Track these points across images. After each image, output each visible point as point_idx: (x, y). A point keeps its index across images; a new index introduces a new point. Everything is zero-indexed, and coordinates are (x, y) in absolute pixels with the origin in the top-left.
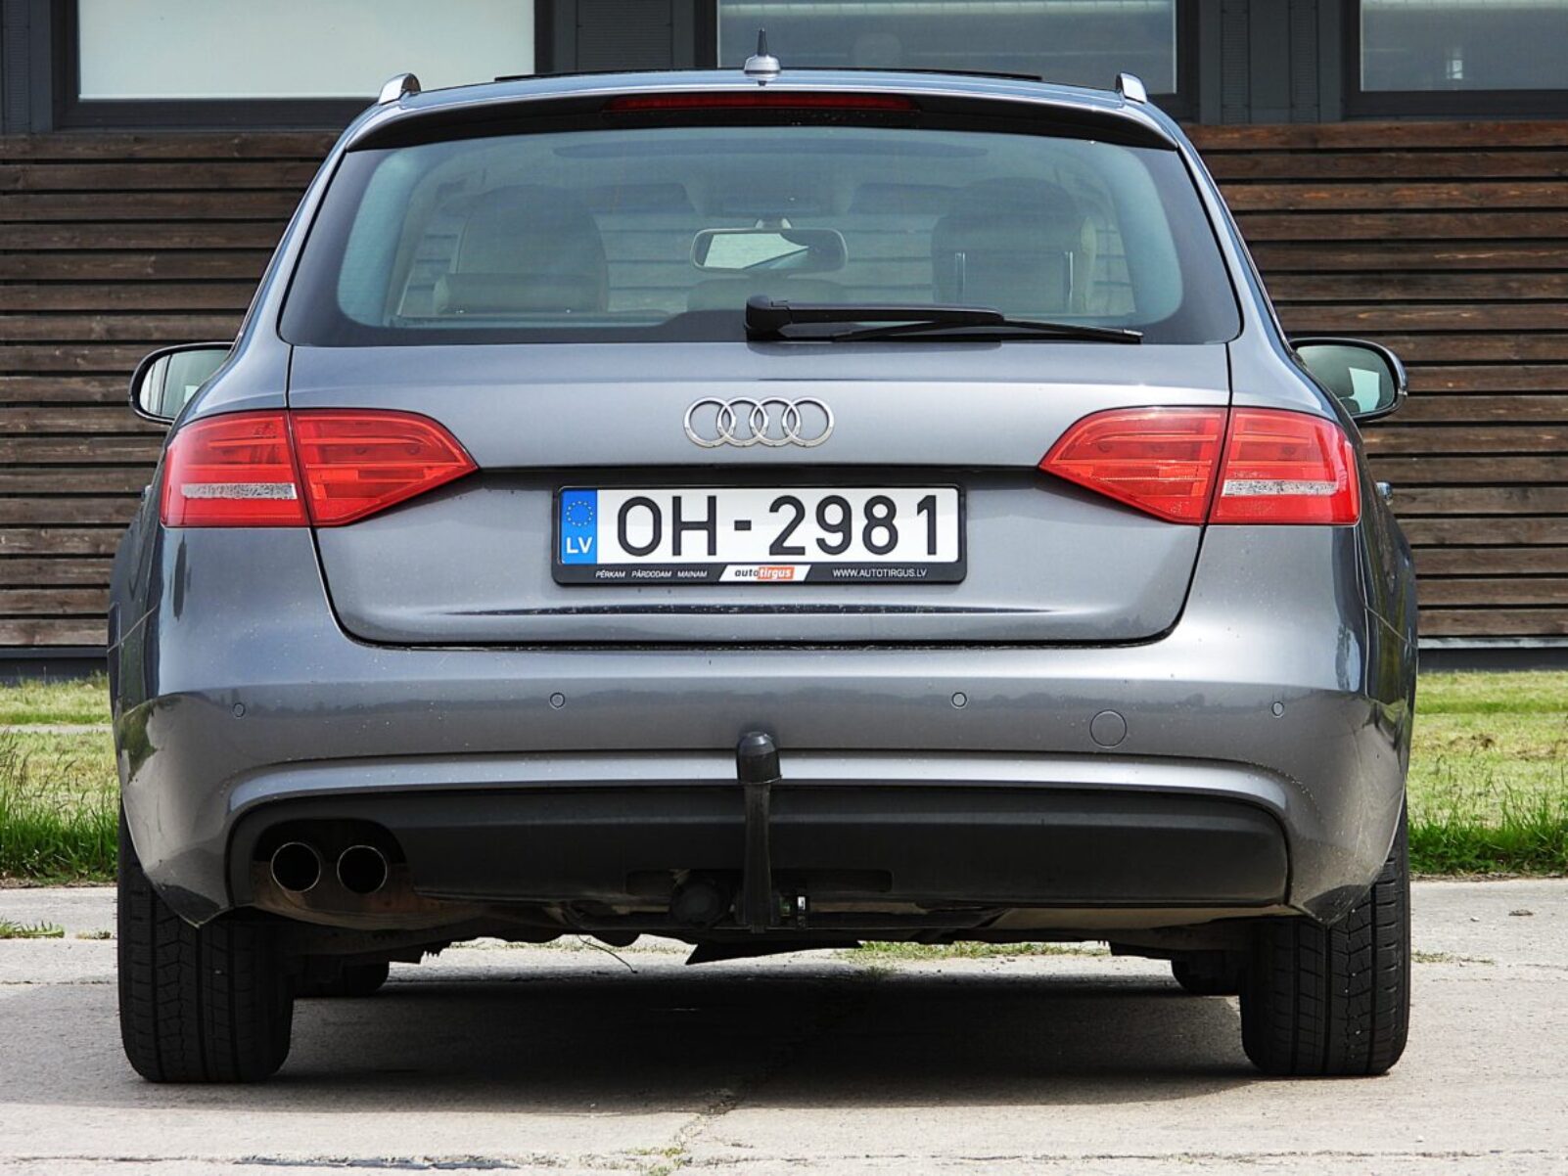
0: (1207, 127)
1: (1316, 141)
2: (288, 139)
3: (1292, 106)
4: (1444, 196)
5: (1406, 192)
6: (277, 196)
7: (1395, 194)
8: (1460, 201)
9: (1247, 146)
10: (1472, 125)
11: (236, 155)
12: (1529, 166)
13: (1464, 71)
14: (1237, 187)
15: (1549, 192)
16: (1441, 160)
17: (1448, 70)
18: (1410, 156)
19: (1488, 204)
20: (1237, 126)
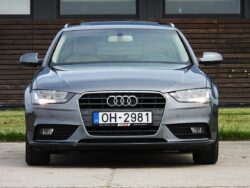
13: (181, 11)
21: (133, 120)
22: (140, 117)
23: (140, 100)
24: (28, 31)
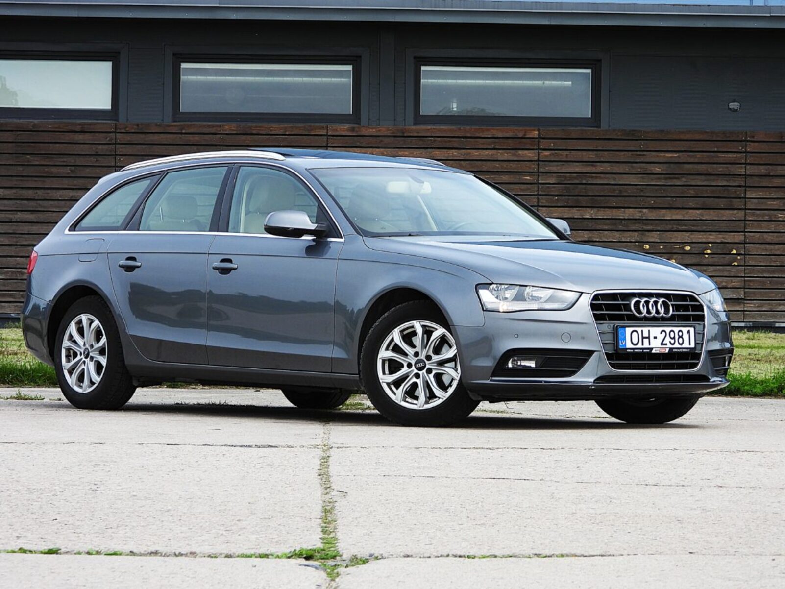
0: (363, 126)
1: (403, 133)
3: (395, 120)
4: (451, 154)
5: (437, 153)
6: (14, 144)
7: (433, 153)
8: (457, 156)
9: (378, 134)
10: (462, 128)
12: (482, 144)
13: (457, 108)
14: (374, 149)
15: (490, 154)
16: (450, 141)
17: (451, 107)
18: (439, 139)
19: (467, 158)
20: (374, 126)
21: (672, 341)
22: (680, 337)
24: (106, 147)
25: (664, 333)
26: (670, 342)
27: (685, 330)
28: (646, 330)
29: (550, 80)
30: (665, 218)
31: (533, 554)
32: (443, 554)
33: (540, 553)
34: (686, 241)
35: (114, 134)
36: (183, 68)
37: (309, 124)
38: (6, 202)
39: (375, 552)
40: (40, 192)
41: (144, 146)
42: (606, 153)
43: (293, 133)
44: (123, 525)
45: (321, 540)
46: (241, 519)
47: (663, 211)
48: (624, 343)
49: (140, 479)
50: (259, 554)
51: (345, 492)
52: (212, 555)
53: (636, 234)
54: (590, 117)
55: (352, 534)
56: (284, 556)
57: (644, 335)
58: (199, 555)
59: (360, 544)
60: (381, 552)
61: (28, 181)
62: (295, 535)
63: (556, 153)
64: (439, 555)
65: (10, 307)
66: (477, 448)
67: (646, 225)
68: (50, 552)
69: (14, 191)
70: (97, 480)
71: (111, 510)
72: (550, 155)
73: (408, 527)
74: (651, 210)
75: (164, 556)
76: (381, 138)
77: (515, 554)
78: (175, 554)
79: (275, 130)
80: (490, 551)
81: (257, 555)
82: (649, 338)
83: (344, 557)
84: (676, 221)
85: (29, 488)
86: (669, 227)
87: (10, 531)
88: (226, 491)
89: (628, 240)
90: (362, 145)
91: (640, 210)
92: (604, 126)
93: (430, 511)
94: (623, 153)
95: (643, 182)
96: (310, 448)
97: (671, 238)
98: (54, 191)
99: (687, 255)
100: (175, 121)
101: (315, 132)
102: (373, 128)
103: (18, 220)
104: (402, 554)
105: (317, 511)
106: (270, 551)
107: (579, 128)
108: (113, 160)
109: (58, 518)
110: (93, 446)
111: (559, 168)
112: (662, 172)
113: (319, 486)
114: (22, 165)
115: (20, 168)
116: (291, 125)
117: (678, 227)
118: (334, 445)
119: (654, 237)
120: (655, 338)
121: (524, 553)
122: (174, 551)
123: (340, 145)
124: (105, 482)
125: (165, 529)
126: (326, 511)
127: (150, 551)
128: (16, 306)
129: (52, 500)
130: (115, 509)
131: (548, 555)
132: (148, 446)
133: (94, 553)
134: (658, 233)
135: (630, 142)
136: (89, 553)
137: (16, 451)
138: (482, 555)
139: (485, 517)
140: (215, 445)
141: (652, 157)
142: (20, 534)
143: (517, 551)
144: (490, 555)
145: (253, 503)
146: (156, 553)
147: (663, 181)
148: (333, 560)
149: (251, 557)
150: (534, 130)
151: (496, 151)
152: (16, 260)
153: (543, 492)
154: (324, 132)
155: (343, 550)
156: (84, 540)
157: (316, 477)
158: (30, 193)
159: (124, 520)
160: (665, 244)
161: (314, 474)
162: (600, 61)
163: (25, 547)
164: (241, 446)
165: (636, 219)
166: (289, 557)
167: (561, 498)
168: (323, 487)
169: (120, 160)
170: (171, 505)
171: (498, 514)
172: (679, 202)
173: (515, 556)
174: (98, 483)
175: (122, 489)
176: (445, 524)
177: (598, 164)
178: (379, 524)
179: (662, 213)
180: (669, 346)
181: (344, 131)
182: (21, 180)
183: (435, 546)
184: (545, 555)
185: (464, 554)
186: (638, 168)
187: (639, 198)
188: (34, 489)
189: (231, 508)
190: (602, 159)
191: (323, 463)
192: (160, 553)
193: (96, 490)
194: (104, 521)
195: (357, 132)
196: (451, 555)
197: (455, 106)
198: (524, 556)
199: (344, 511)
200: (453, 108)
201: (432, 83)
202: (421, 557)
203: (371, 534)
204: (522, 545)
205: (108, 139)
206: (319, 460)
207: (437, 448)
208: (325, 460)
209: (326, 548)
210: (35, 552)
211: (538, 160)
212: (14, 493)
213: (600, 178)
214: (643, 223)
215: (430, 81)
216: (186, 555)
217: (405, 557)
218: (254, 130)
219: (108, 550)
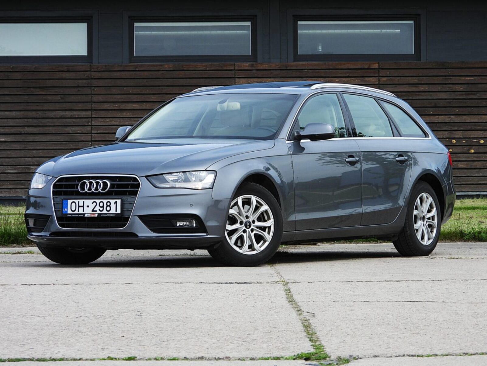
0: (259, 63)
1: (287, 67)
2: (25, 66)
3: (281, 58)
6: (22, 81)
9: (269, 68)
10: (326, 63)
11: (11, 70)
12: (340, 74)
13: (322, 49)
15: (346, 80)
16: (318, 72)
18: (311, 71)
20: (267, 63)
21: (101, 209)
22: (107, 206)
23: (112, 186)
24: (84, 81)
25: (95, 204)
26: (99, 210)
27: (112, 201)
28: (81, 201)
29: (385, 29)
30: (466, 121)
31: (462, 353)
32: (400, 354)
33: (467, 352)
34: (481, 137)
35: (90, 72)
36: (135, 26)
37: (223, 63)
38: (17, 120)
39: (354, 354)
40: (40, 113)
41: (110, 80)
42: (425, 78)
43: (211, 69)
44: (170, 339)
45: (312, 347)
46: (250, 333)
47: (465, 117)
48: (66, 211)
49: (168, 307)
50: (273, 357)
51: (312, 313)
52: (241, 359)
53: (447, 132)
54: (413, 53)
55: (331, 342)
56: (291, 358)
57: (80, 205)
58: (232, 359)
59: (340, 349)
60: (357, 354)
61: (32, 105)
62: (292, 344)
63: (391, 79)
64: (398, 355)
65: (21, 192)
66: (388, 281)
67: (453, 126)
68: (130, 359)
69: (22, 112)
70: (138, 308)
71: (158, 329)
72: (387, 80)
73: (368, 337)
74: (456, 116)
75: (208, 360)
76: (271, 71)
77: (450, 354)
78: (215, 359)
79: (199, 67)
80: (432, 352)
81: (272, 358)
82: (83, 206)
83: (332, 358)
84: (473, 124)
85: (94, 315)
86: (469, 128)
87: (96, 344)
88: (230, 314)
89: (441, 137)
90: (259, 76)
91: (449, 116)
92: (423, 59)
93: (377, 325)
94: (436, 78)
95: (451, 97)
96: (273, 283)
97: (470, 135)
98: (50, 112)
99: (481, 146)
100: (131, 63)
101: (226, 68)
102: (266, 65)
103: (26, 133)
104: (372, 355)
105: (299, 327)
106: (281, 355)
107: (405, 61)
108: (90, 90)
109: (125, 335)
110: (124, 285)
111: (393, 89)
112: (464, 90)
113: (292, 309)
114: (28, 95)
115: (26, 97)
116: (211, 64)
117: (475, 127)
118: (289, 281)
119: (459, 134)
120: (88, 206)
121: (455, 352)
122: (214, 357)
123: (243, 76)
124: (144, 310)
125: (201, 341)
126: (306, 327)
127: (198, 357)
128: (26, 191)
129: (114, 323)
130: (160, 328)
131: (473, 353)
132: (162, 285)
133: (160, 359)
134: (462, 132)
135: (442, 70)
136: (156, 359)
137: (74, 290)
138: (427, 355)
139: (417, 328)
140: (208, 283)
141: (455, 80)
142: (103, 347)
143: (451, 351)
144: (433, 355)
145: (253, 322)
146: (202, 358)
147: (464, 96)
148: (324, 360)
149: (268, 359)
150: (376, 63)
151: (350, 78)
152: (25, 160)
153: (449, 310)
154: (232, 68)
155: (330, 353)
156: (149, 350)
157: (287, 303)
158: (33, 114)
159: (170, 335)
160: (467, 139)
161: (285, 302)
162: (419, 15)
163: (112, 356)
164: (226, 283)
165: (446, 123)
166: (294, 359)
167: (463, 314)
168: (295, 310)
169: (94, 90)
170: (197, 325)
171: (425, 326)
172: (475, 111)
173: (451, 355)
174: (140, 310)
175: (158, 314)
176: (392, 333)
177: (420, 86)
178: (346, 334)
179: (464, 118)
180: (98, 212)
181: (246, 67)
182: (27, 105)
183: (392, 349)
184: (471, 354)
185: (415, 354)
186: (447, 88)
187: (449, 108)
188: (98, 316)
189: (239, 326)
190: (422, 82)
191: (288, 294)
192: (205, 358)
193: (140, 315)
194: (156, 337)
195: (255, 67)
196: (406, 355)
197: (320, 48)
198: (457, 355)
199: (318, 326)
200: (319, 50)
201: (305, 32)
202: (385, 357)
203: (344, 342)
204: (452, 347)
205: (86, 76)
206: (284, 291)
207: (360, 282)
208: (288, 291)
209: (317, 352)
210: (119, 359)
211: (379, 84)
212: (86, 319)
213: (422, 95)
214: (451, 125)
215: (304, 31)
216: (223, 359)
217: (374, 357)
218: (184, 67)
219: (169, 356)
